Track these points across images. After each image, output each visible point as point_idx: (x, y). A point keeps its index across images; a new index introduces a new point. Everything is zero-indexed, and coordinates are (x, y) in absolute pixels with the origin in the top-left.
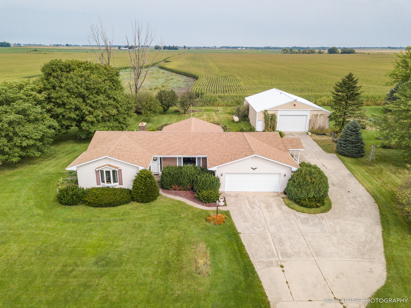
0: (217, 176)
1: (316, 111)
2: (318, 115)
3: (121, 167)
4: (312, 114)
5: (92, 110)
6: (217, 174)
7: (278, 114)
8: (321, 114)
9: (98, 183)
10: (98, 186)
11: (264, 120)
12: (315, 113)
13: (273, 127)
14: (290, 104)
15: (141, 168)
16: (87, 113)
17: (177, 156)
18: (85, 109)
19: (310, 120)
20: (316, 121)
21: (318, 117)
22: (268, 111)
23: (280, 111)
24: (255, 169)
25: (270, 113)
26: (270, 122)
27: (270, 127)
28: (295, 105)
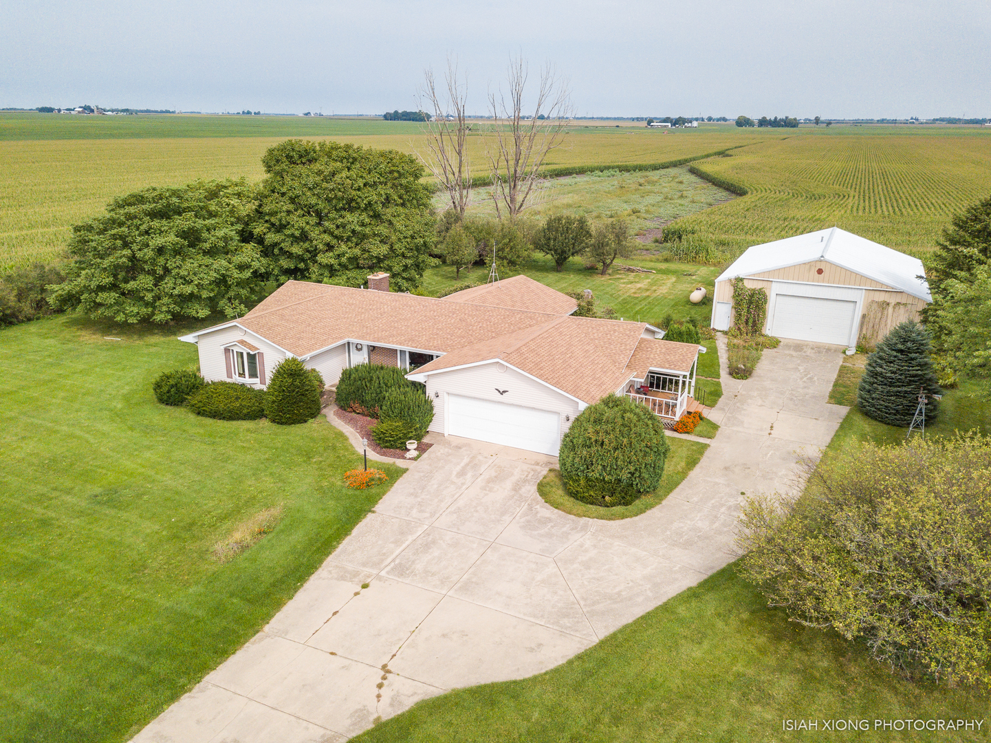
0: (428, 397)
1: (884, 293)
2: (888, 304)
3: (263, 348)
4: (870, 301)
5: (334, 242)
6: (430, 392)
7: (773, 292)
8: (900, 303)
9: (230, 376)
10: (228, 380)
11: (732, 303)
12: (881, 297)
13: (754, 323)
14: (807, 266)
15: (290, 355)
16: (321, 246)
17: (398, 347)
18: (319, 238)
19: (864, 316)
20: (883, 320)
21: (890, 309)
22: (745, 281)
23: (778, 284)
24: (504, 392)
25: (749, 285)
26: (746, 310)
27: (747, 322)
28: (820, 271)
